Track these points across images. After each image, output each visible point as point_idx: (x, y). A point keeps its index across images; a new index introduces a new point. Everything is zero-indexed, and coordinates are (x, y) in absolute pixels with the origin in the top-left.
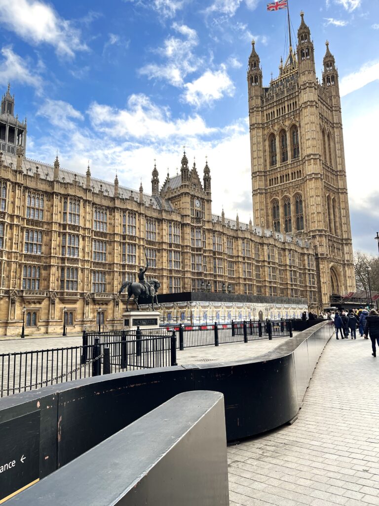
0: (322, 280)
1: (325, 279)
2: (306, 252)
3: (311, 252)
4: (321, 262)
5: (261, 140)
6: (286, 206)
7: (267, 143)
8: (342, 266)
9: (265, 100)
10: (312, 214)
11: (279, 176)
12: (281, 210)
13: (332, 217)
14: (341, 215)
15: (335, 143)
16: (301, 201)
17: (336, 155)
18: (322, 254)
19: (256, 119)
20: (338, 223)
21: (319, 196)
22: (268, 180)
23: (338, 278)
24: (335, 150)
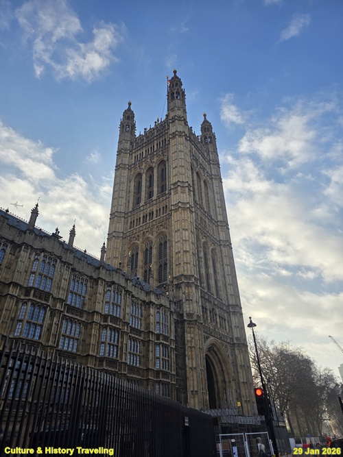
0: (189, 363)
1: (194, 362)
2: (153, 300)
3: (164, 301)
4: (188, 329)
5: (125, 180)
6: (148, 253)
7: (133, 184)
8: (229, 347)
9: (134, 144)
10: (177, 253)
11: (142, 216)
12: (141, 257)
13: (211, 271)
14: (224, 272)
15: (214, 194)
16: (166, 242)
17: (215, 205)
18: (190, 315)
19: (122, 160)
20: (221, 282)
21: (187, 230)
22: (129, 222)
23: (224, 368)
24: (214, 200)
